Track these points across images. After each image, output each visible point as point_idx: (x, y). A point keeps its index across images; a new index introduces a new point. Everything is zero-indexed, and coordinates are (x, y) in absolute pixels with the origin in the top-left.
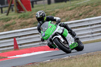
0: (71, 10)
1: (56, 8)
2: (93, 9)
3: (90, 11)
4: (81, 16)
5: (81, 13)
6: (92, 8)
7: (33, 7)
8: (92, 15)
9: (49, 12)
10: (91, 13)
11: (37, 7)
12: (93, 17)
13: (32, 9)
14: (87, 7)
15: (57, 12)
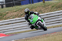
0: (16, 12)
4: (22, 15)
5: (22, 14)
15: (7, 13)
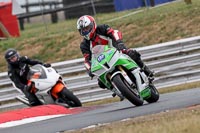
1: (70, 30)
2: (142, 31)
3: (136, 35)
6: (139, 28)
7: (22, 28)
8: (140, 42)
9: (56, 38)
10: (137, 38)
11: (31, 28)
12: (141, 46)
13: (21, 32)
14: (129, 27)
15: (70, 38)
